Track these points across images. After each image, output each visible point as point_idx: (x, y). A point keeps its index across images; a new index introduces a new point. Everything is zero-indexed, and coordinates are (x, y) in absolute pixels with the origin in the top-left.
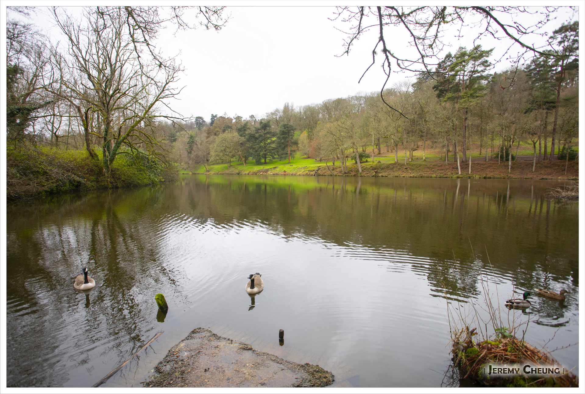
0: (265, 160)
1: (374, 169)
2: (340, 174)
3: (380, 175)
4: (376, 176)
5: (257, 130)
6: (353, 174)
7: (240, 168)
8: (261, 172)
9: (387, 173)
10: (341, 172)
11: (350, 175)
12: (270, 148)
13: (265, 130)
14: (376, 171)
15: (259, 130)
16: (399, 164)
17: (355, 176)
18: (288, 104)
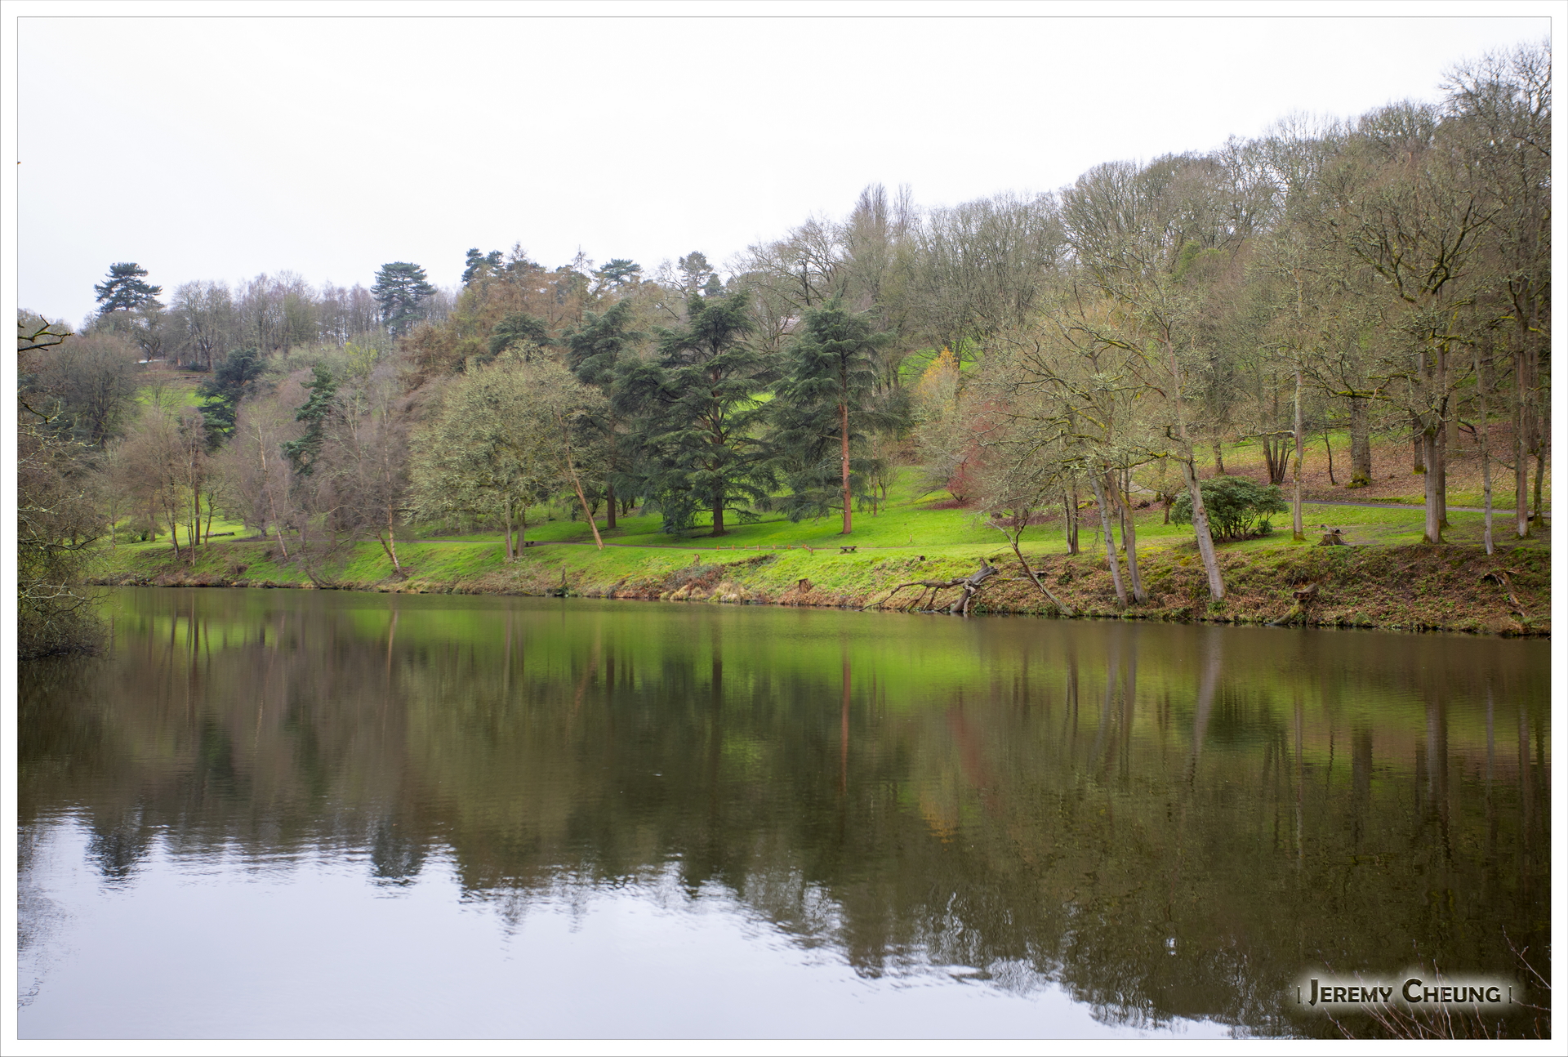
0: (718, 517)
1: (1297, 579)
2: (1101, 608)
3: (1330, 615)
4: (1306, 625)
5: (675, 348)
6: (1176, 605)
7: (574, 557)
8: (678, 586)
9: (1371, 606)
10: (1106, 593)
11: (1159, 612)
12: (746, 450)
13: (716, 344)
14: (1306, 589)
15: (685, 345)
16: (1446, 553)
17: (1184, 617)
18: (880, 192)
